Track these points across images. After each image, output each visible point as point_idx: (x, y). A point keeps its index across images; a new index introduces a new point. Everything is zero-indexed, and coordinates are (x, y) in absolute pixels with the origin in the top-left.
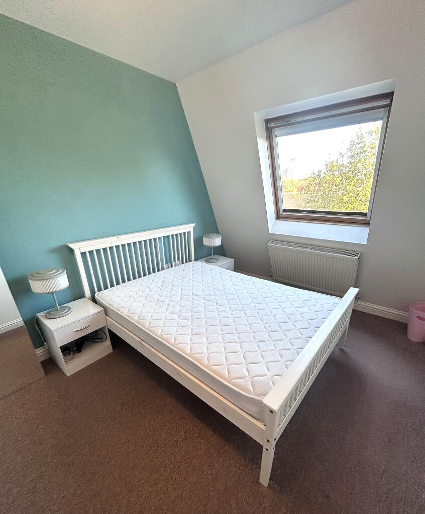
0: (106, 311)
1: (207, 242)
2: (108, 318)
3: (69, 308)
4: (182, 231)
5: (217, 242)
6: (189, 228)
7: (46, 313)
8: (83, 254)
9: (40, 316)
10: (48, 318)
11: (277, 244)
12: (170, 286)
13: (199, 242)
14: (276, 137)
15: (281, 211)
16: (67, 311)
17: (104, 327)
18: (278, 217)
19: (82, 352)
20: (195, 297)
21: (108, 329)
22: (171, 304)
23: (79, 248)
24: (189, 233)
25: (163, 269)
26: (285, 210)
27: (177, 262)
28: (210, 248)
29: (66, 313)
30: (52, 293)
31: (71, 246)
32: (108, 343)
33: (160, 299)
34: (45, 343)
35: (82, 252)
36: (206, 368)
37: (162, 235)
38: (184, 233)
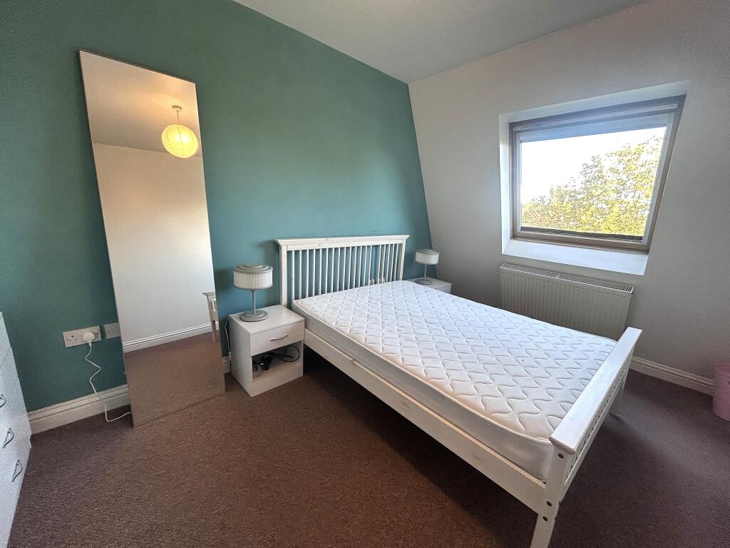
0: (307, 321)
1: (420, 258)
2: (306, 330)
3: (266, 314)
4: (393, 242)
5: (433, 259)
6: (402, 239)
7: (241, 315)
8: (289, 253)
9: (234, 317)
10: (241, 319)
11: (514, 268)
12: (379, 303)
13: (410, 257)
14: (521, 142)
15: (519, 230)
16: (264, 316)
17: (300, 342)
18: (514, 236)
19: (269, 370)
20: (413, 318)
21: (304, 344)
22: (386, 322)
23: (286, 245)
24: (401, 245)
25: (366, 284)
26: (523, 229)
27: (383, 279)
28: (422, 265)
29: (262, 317)
30: (253, 291)
31: (281, 242)
32: (299, 364)
33: (372, 315)
34: (230, 353)
35: (289, 250)
36: (452, 396)
37: (371, 243)
38: (396, 245)
